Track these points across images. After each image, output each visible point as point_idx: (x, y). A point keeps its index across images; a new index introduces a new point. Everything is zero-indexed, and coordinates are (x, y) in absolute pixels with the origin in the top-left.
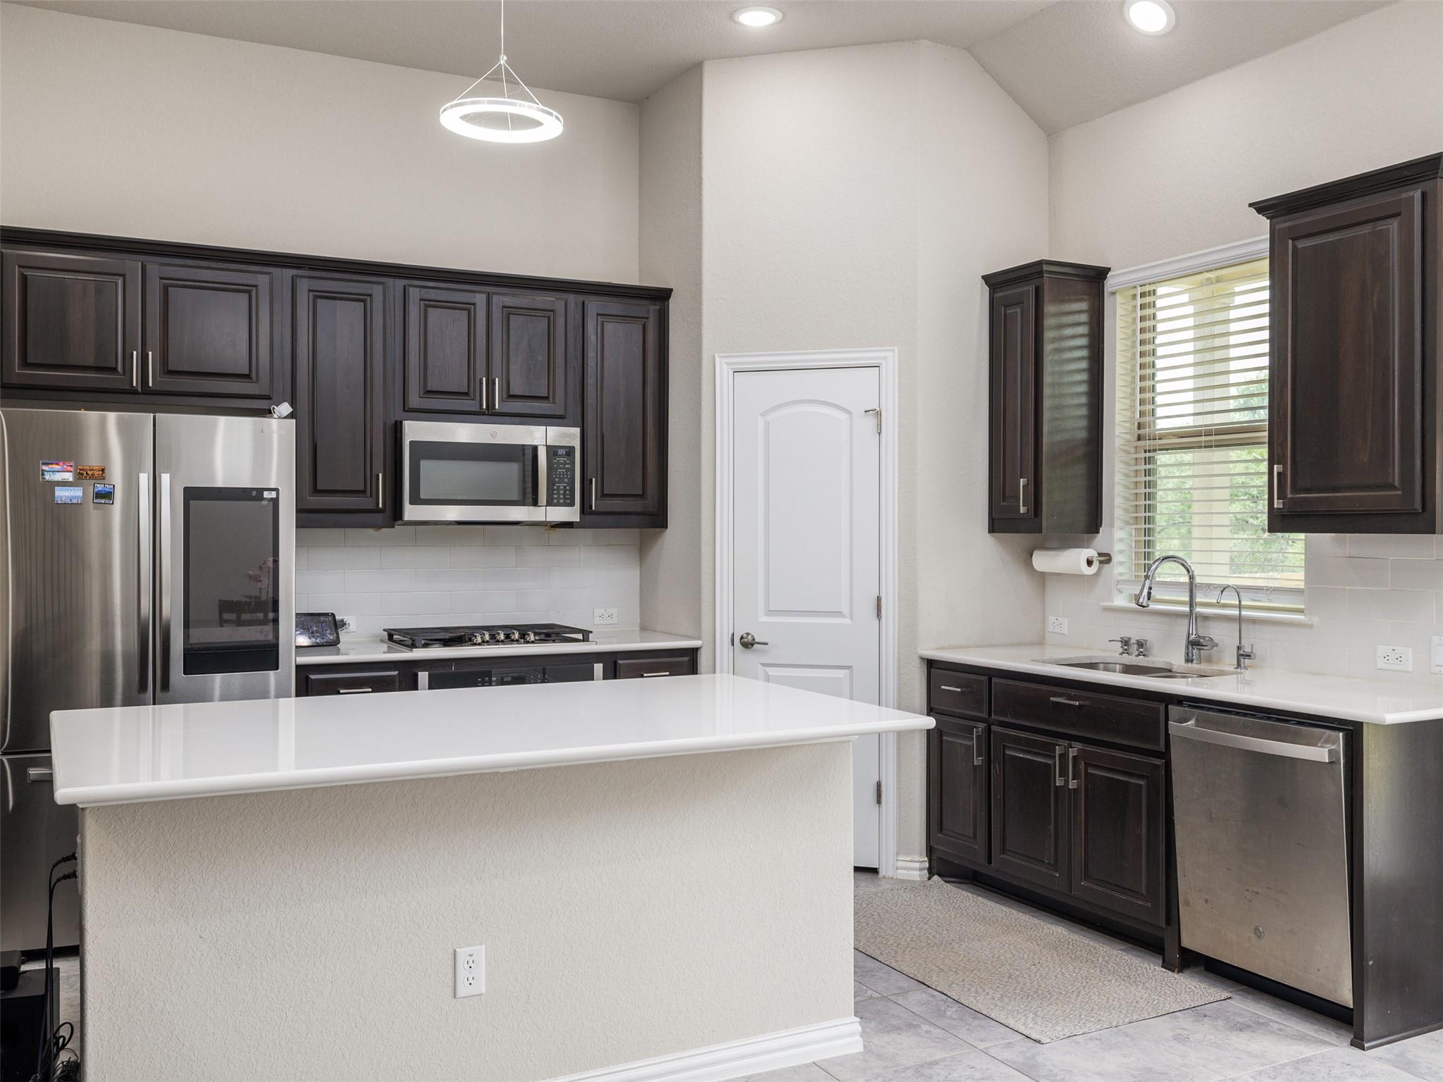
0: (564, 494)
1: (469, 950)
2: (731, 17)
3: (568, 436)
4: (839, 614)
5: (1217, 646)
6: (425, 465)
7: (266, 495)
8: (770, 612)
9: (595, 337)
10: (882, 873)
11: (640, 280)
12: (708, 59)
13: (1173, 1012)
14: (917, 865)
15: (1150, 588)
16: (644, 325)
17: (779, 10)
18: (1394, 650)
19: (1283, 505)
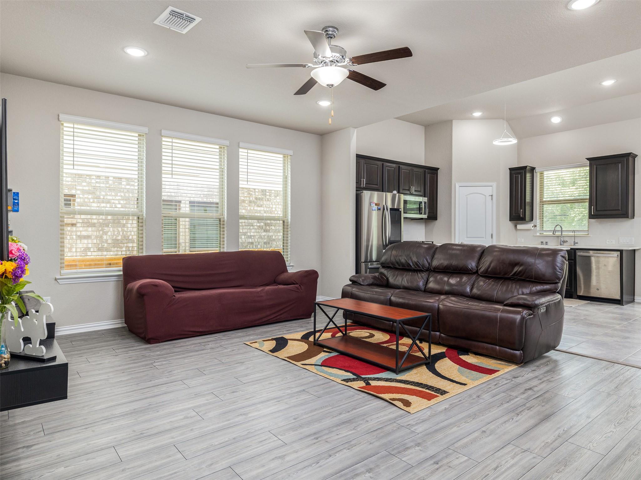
3: (426, 200)
7: (400, 210)
8: (467, 237)
11: (425, 163)
12: (454, 120)
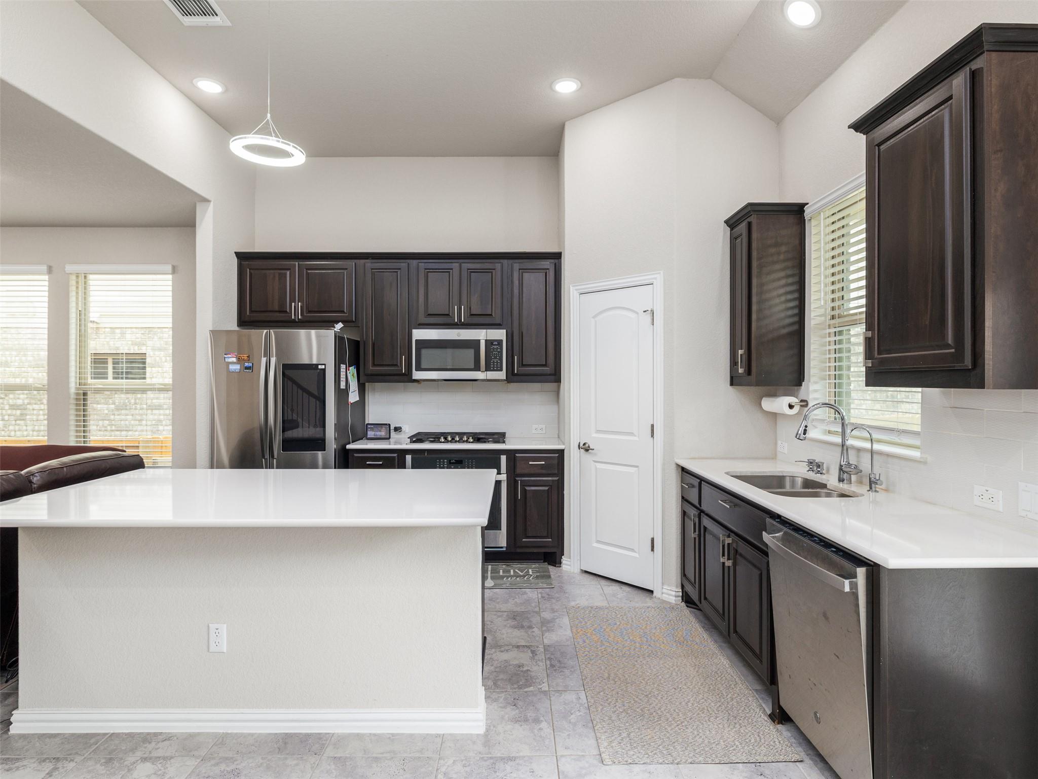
0: (497, 365)
1: (216, 626)
2: (551, 87)
3: (500, 334)
4: (631, 434)
5: (861, 472)
6: (424, 352)
7: (320, 367)
8: (598, 431)
9: (518, 282)
10: (655, 594)
12: (567, 121)
13: (737, 763)
14: (674, 593)
15: (806, 426)
16: (546, 273)
17: (578, 80)
18: (987, 491)
19: (872, 364)
